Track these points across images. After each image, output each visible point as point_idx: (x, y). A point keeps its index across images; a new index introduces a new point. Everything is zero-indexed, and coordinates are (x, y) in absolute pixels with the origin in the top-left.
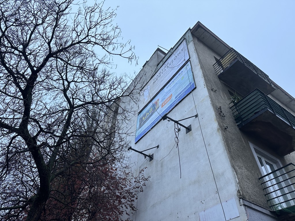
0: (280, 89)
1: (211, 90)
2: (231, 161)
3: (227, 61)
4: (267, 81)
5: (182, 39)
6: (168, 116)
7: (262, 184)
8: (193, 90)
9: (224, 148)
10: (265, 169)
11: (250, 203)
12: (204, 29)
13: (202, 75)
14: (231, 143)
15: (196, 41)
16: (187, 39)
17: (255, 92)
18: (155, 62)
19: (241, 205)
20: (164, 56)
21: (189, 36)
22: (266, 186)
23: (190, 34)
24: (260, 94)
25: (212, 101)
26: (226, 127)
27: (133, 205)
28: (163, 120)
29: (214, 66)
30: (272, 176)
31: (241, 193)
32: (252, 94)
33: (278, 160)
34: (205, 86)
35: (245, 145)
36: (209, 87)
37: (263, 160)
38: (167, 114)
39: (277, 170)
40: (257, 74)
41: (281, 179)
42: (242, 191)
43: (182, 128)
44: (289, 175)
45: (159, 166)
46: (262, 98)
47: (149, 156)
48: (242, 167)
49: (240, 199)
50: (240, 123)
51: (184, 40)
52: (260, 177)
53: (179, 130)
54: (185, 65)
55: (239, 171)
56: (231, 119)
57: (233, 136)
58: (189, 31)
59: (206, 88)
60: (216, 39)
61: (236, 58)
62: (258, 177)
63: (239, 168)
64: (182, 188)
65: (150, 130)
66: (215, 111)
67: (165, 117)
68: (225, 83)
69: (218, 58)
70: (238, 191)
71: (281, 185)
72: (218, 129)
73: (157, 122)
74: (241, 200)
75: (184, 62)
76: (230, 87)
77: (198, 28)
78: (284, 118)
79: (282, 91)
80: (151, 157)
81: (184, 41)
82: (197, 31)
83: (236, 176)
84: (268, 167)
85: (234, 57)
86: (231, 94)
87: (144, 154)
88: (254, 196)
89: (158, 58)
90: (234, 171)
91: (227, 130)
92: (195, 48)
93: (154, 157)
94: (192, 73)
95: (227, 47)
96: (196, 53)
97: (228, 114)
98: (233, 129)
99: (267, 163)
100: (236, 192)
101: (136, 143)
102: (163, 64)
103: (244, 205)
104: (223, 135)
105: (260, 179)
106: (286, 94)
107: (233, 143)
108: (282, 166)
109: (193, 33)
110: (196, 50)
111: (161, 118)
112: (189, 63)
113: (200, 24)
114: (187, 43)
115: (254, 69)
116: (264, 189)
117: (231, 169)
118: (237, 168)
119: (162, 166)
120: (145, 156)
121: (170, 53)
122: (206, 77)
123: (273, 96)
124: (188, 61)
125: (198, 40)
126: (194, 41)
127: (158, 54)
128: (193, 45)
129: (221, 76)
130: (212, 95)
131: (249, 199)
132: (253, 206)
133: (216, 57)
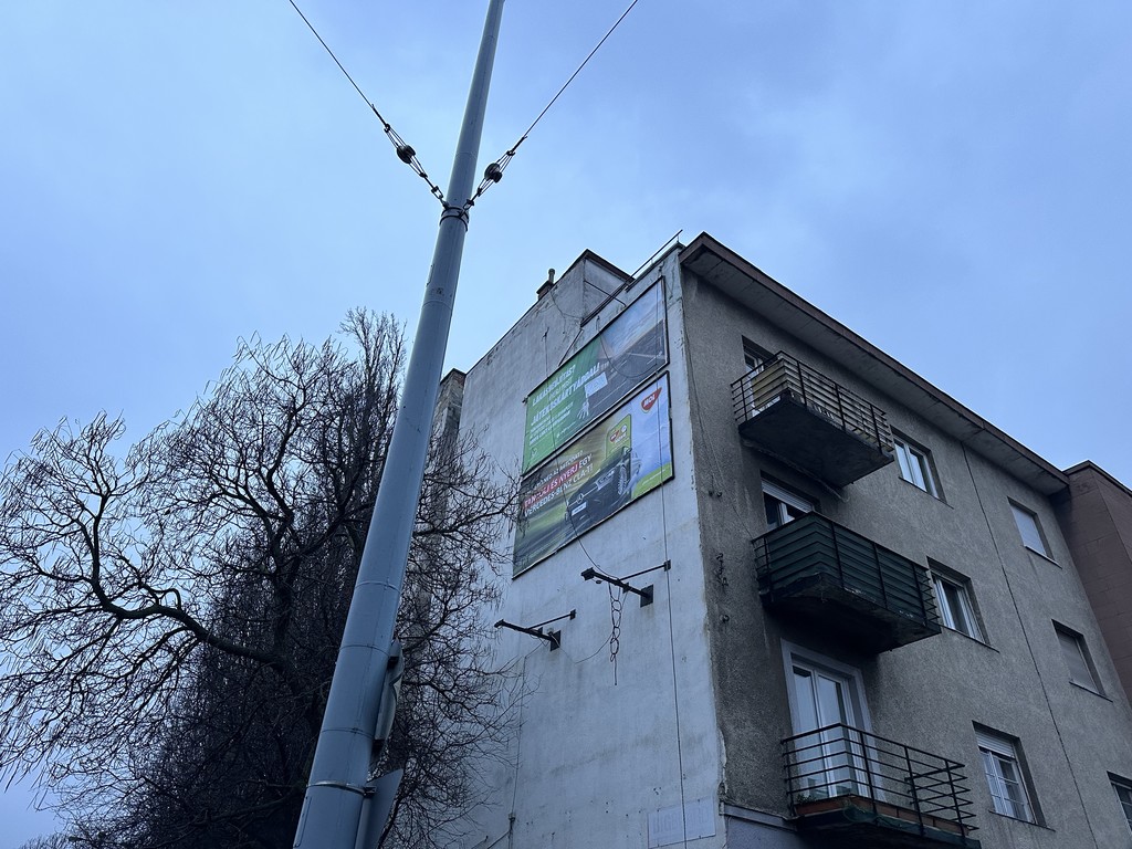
1: (709, 493)
5: (656, 274)
7: (785, 754)
9: (711, 681)
11: (741, 810)
12: (719, 257)
13: (691, 443)
14: (729, 661)
16: (669, 281)
18: (575, 303)
19: (720, 815)
21: (673, 272)
23: (675, 267)
25: (705, 537)
26: (725, 618)
31: (726, 789)
33: (857, 674)
34: (694, 486)
35: (769, 653)
40: (844, 426)
42: (728, 784)
45: (574, 672)
46: (820, 543)
47: (550, 638)
48: (745, 720)
49: (721, 801)
50: (767, 594)
51: (659, 279)
52: (785, 737)
56: (747, 581)
57: (741, 637)
58: (677, 251)
59: (695, 490)
62: (782, 736)
63: (735, 728)
64: (620, 747)
65: (554, 554)
66: (706, 570)
68: (756, 446)
70: (722, 786)
74: (722, 804)
81: (660, 284)
82: (700, 262)
83: (724, 747)
87: (536, 635)
88: (757, 787)
89: (584, 289)
90: (722, 737)
92: (683, 336)
94: (669, 423)
96: (684, 354)
98: (747, 614)
100: (715, 788)
101: (514, 578)
102: (600, 333)
103: (725, 815)
104: (714, 643)
107: (736, 657)
109: (686, 265)
110: (687, 342)
113: (708, 241)
114: (667, 301)
116: (786, 767)
117: (715, 735)
118: (732, 728)
120: (540, 636)
121: (620, 305)
124: (662, 370)
125: (699, 289)
126: (684, 300)
127: (587, 274)
128: (681, 320)
129: (747, 430)
130: (709, 512)
131: (742, 799)
132: (746, 815)
133: (750, 337)
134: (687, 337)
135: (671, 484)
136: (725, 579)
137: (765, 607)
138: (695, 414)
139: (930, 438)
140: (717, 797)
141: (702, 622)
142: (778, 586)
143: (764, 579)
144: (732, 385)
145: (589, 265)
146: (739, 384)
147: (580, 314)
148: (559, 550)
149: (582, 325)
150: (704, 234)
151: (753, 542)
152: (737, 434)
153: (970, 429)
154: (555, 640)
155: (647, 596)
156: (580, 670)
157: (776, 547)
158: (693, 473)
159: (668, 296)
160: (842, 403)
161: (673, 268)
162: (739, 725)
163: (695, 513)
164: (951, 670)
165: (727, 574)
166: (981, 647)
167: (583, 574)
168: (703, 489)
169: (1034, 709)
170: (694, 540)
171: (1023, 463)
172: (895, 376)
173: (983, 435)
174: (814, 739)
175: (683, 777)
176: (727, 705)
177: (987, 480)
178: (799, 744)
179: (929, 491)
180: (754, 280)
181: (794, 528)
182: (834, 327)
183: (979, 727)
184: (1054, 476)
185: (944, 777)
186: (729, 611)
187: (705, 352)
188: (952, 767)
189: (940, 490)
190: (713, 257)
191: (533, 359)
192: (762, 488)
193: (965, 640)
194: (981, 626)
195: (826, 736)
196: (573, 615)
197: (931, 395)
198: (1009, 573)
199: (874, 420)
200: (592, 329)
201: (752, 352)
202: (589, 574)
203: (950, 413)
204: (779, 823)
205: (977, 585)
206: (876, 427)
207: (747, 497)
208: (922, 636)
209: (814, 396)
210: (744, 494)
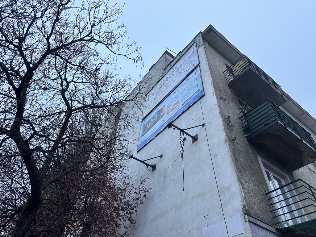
0: (291, 101)
1: (220, 98)
2: (237, 175)
3: (238, 69)
4: (279, 92)
5: (193, 43)
6: (173, 123)
7: (268, 200)
8: (201, 98)
9: (231, 160)
10: (273, 185)
11: (255, 220)
12: (216, 33)
13: (211, 82)
14: (238, 156)
15: (207, 45)
16: (198, 43)
17: (266, 103)
18: (162, 66)
19: (246, 221)
20: (172, 59)
21: (199, 40)
22: (273, 202)
23: (200, 38)
24: (270, 104)
25: (221, 110)
26: (234, 138)
27: (132, 218)
28: (168, 128)
29: (225, 73)
30: (279, 192)
31: (247, 209)
32: (263, 105)
33: (287, 176)
34: (214, 94)
35: (253, 158)
36: (218, 96)
37: (271, 174)
38: (172, 122)
39: (285, 186)
40: (269, 84)
41: (288, 195)
42: (247, 206)
43: (188, 137)
44: (297, 191)
46: (273, 110)
47: (152, 166)
48: (249, 181)
49: (245, 214)
50: (249, 135)
51: (194, 43)
52: (267, 192)
53: (185, 139)
54: (194, 70)
55: (246, 185)
56: (239, 130)
57: (241, 148)
58: (200, 34)
59: (215, 96)
60: (228, 44)
61: (248, 66)
62: (265, 192)
63: (245, 182)
64: (185, 201)
65: (154, 138)
66: (223, 121)
67: (170, 125)
68: (235, 92)
69: (229, 65)
70: (244, 207)
71: (288, 202)
72: (226, 140)
73: (161, 130)
74: (246, 216)
75: (193, 67)
76: (240, 96)
77: (210, 32)
78: (295, 131)
79: (294, 103)
80: (154, 167)
82: (208, 35)
83: (242, 189)
84: (276, 182)
85: (246, 64)
86: (241, 104)
87: (146, 164)
88: (260, 212)
89: (165, 61)
90: (241, 185)
91: (235, 142)
92: (205, 53)
93: (157, 168)
94: (201, 80)
95: (239, 54)
96: (206, 58)
97: (237, 125)
98: (242, 141)
99: (275, 178)
100: (241, 208)
101: (138, 152)
102: (171, 68)
103: (249, 221)
104: (231, 146)
105: (267, 194)
106: (298, 106)
107: (240, 155)
108: (290, 182)
109: (204, 37)
110: (206, 55)
111: (166, 126)
112: (198, 68)
113: (212, 28)
114: (198, 47)
115: (266, 78)
116: (270, 205)
117: (237, 183)
118: (244, 182)
119: (164, 177)
120: (148, 165)
121: (179, 57)
122: (215, 85)
123: (284, 107)
126: (204, 45)
128: (203, 50)
130: (221, 103)
131: (255, 215)
132: (259, 223)
133: (227, 63)
135: (204, 98)
136: (232, 124)
137: (248, 141)
138: (212, 74)
140: (242, 213)
141: (224, 139)
142: (254, 131)
143: (246, 130)
145: (167, 55)
147: (164, 67)
149: (164, 70)
150: (210, 25)
151: (239, 118)
152: (228, 86)
155: (195, 139)
157: (251, 117)
163: (216, 103)
170: (217, 111)
187: (213, 60)
190: (214, 34)
207: (235, 105)
210: (233, 103)
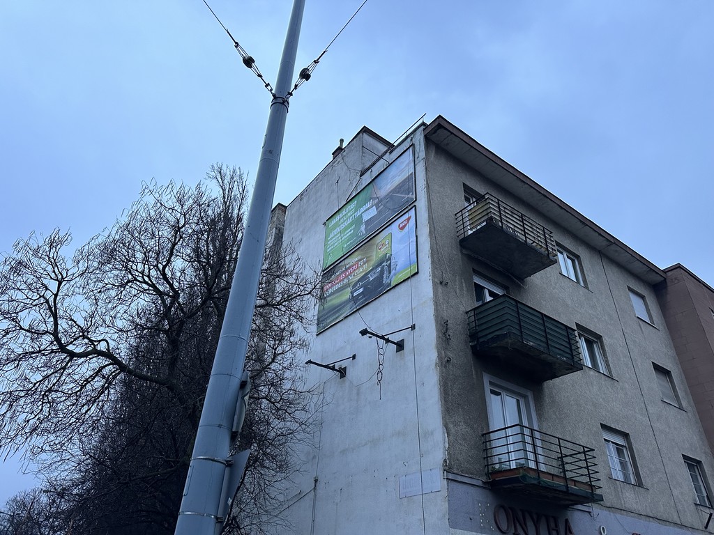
1: (440, 283)
2: (444, 418)
5: (409, 142)
7: (484, 442)
8: (412, 276)
9: (439, 398)
11: (456, 475)
12: (450, 131)
13: (429, 251)
14: (451, 386)
16: (417, 147)
18: (357, 161)
19: (443, 479)
21: (419, 141)
23: (421, 137)
25: (437, 310)
26: (448, 359)
29: (458, 215)
31: (448, 463)
33: (529, 393)
34: (431, 277)
35: (475, 381)
37: (504, 396)
42: (449, 460)
45: (355, 392)
47: (340, 371)
48: (460, 422)
49: (445, 470)
50: (475, 345)
51: (410, 146)
52: (484, 432)
55: (453, 431)
56: (462, 337)
57: (458, 371)
58: (423, 127)
59: (431, 281)
61: (490, 219)
63: (454, 426)
64: (383, 437)
65: (342, 320)
66: (437, 330)
68: (470, 254)
70: (445, 461)
72: (436, 364)
74: (446, 472)
76: (480, 258)
77: (437, 130)
81: (411, 148)
82: (437, 135)
83: (447, 438)
87: (331, 369)
88: (467, 462)
89: (363, 153)
90: (446, 432)
91: (450, 363)
92: (425, 182)
93: (347, 373)
94: (415, 238)
96: (426, 195)
97: (461, 328)
98: (462, 357)
100: (441, 462)
101: (318, 335)
102: (373, 181)
103: (448, 479)
104: (442, 374)
105: (483, 435)
107: (455, 383)
110: (428, 186)
112: (413, 211)
113: (443, 121)
114: (416, 160)
117: (441, 430)
118: (452, 426)
119: (358, 394)
121: (385, 163)
122: (435, 256)
124: (412, 205)
125: (436, 153)
126: (426, 159)
127: (365, 142)
128: (424, 172)
129: (464, 243)
130: (440, 294)
131: (457, 469)
132: (459, 479)
133: (468, 184)
134: (428, 183)
135: (416, 277)
136: (449, 335)
137: (473, 352)
138: (432, 233)
139: (580, 249)
140: (442, 468)
141: (434, 362)
142: (481, 340)
143: (473, 336)
144: (456, 214)
145: (366, 136)
146: (460, 214)
147: (360, 168)
148: (345, 318)
149: (361, 176)
150: (440, 116)
151: (467, 313)
152: (459, 246)
153: (605, 243)
154: (342, 372)
155: (400, 346)
156: (358, 390)
157: (482, 316)
158: (430, 270)
159: (416, 157)
160: (525, 226)
161: (419, 139)
162: (456, 424)
163: (432, 295)
164: (588, 392)
165: (450, 332)
166: (607, 379)
167: (360, 332)
168: (436, 280)
169: (639, 416)
170: (429, 312)
171: (638, 264)
172: (559, 209)
173: (613, 247)
174: (502, 433)
175: (421, 456)
176: (449, 413)
177: (614, 275)
178: (493, 436)
179: (578, 282)
180: (471, 146)
181: (493, 304)
182: (521, 177)
183: (604, 427)
184: (657, 273)
185: (582, 456)
186: (451, 355)
187: (439, 193)
188: (587, 451)
189: (585, 281)
190: (446, 131)
191: (330, 197)
192: (473, 279)
193: (597, 374)
194: (608, 365)
195: (510, 432)
196: (354, 357)
197: (581, 221)
198: (627, 333)
199: (545, 237)
200: (367, 178)
201: (469, 193)
202: (364, 332)
203: (594, 233)
204: (480, 483)
205: (606, 340)
206: (546, 241)
207: (464, 285)
208: (571, 371)
209: (507, 221)
210: (462, 283)
